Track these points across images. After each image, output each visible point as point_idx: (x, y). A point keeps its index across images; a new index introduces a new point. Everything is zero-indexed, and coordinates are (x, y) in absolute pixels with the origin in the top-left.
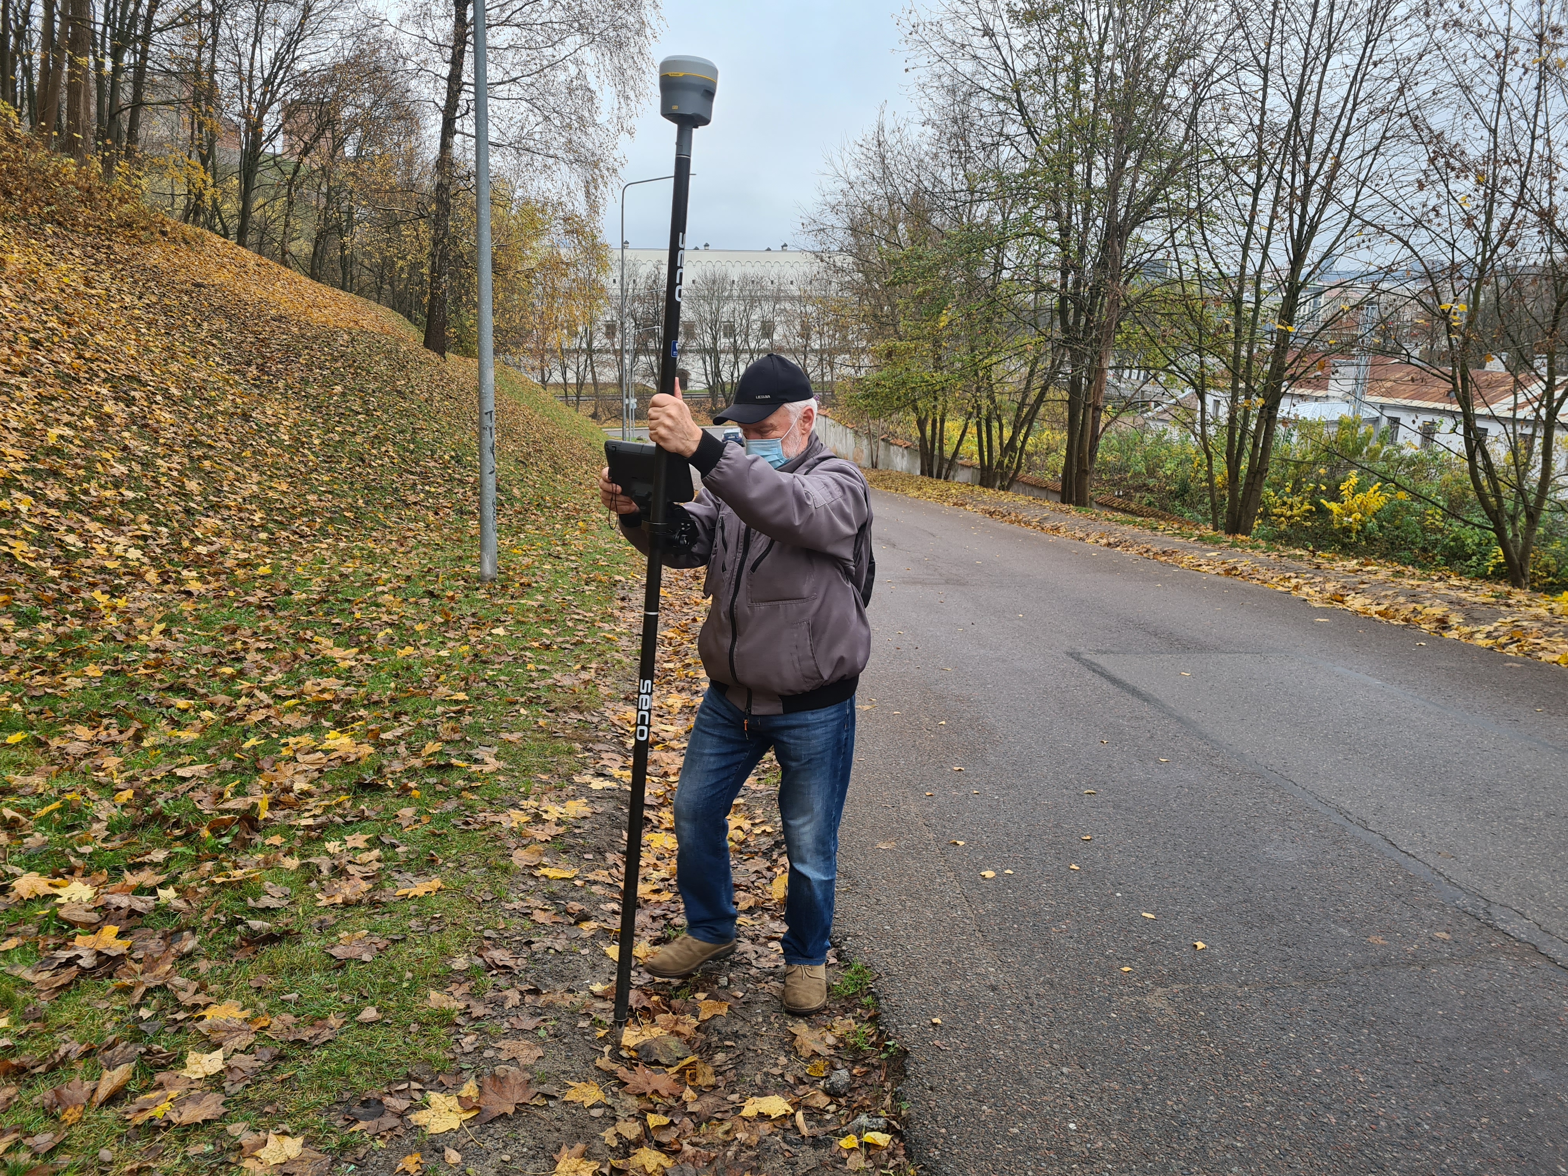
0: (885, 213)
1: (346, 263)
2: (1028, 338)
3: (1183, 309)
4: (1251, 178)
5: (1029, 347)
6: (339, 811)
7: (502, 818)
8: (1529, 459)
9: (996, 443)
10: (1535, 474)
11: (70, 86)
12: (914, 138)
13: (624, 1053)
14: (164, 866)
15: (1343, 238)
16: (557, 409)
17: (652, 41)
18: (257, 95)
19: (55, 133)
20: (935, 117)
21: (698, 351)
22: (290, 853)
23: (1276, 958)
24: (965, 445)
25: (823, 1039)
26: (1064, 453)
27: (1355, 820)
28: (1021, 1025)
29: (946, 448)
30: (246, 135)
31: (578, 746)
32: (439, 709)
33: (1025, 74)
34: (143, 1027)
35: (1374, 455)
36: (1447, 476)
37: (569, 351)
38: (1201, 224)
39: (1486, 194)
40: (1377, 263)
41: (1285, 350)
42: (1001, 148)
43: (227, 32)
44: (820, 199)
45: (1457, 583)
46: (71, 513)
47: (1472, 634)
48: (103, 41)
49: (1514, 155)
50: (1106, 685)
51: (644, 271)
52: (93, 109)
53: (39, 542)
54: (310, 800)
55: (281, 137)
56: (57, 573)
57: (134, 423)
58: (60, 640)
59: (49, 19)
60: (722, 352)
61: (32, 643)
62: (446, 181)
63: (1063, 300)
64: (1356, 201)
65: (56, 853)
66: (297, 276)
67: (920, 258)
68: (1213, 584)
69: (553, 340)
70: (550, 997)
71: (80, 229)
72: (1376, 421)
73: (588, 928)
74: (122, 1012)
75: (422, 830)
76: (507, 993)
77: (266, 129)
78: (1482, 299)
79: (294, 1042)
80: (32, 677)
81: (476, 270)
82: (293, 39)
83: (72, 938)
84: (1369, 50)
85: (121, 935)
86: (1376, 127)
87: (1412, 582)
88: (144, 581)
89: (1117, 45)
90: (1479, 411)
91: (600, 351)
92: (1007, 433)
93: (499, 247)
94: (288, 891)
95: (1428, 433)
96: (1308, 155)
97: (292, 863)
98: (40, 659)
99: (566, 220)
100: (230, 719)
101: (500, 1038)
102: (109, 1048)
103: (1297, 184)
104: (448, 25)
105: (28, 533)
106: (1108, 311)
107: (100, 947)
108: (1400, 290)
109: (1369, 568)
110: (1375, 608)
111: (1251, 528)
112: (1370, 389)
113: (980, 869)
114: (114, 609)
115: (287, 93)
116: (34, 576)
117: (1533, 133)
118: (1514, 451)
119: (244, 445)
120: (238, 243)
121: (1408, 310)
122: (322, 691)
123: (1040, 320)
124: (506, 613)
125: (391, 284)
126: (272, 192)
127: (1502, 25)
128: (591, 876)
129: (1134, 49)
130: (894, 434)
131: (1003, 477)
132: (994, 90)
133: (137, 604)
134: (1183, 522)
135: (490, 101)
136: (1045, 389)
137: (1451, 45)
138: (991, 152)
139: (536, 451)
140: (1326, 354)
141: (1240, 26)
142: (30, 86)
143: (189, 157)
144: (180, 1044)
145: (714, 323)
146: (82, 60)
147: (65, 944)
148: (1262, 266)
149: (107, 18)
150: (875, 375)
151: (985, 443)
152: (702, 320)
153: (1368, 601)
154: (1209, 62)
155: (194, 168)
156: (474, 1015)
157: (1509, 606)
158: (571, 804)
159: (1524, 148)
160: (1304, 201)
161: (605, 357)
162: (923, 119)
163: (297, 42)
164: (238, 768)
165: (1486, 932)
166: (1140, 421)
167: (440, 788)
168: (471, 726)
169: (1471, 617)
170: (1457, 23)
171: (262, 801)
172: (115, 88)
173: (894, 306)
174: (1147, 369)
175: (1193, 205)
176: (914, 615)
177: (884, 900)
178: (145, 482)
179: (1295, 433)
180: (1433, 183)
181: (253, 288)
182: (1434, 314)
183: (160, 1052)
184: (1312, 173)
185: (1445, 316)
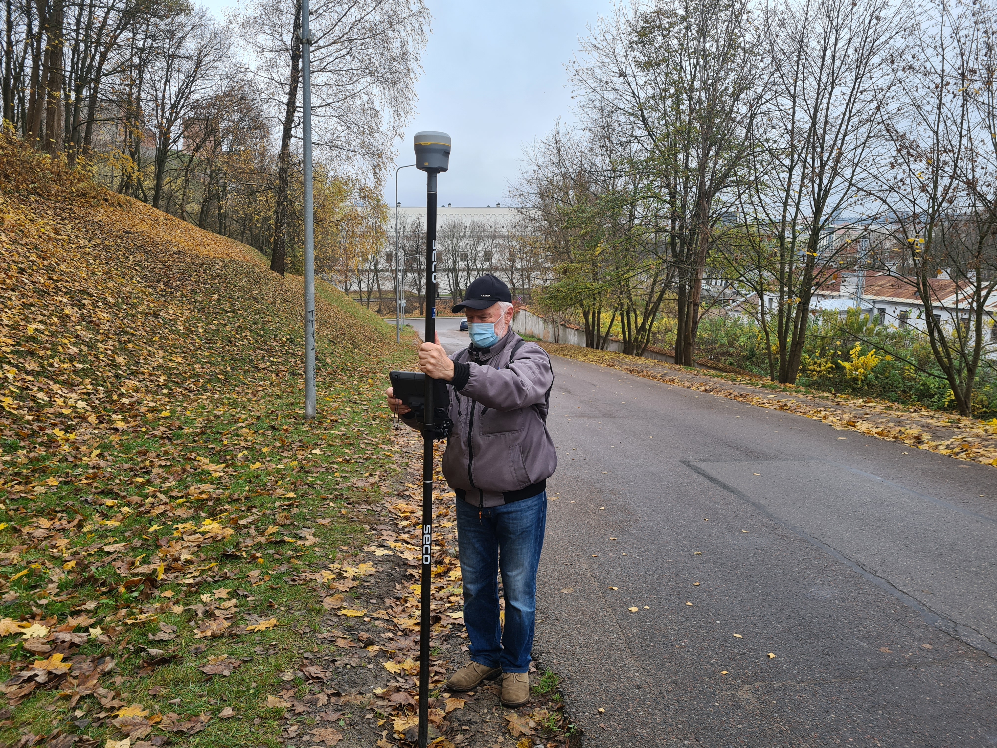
0: (561, 184)
1: (221, 217)
2: (651, 261)
3: (748, 242)
4: (787, 162)
5: (652, 266)
6: (210, 573)
7: (317, 576)
8: (967, 334)
9: (633, 326)
10: (972, 343)
11: (48, 109)
12: (578, 139)
13: (396, 736)
14: (95, 612)
15: (845, 198)
16: (355, 308)
17: (414, 81)
18: (167, 114)
19: (38, 139)
20: (590, 125)
21: (445, 270)
22: (177, 602)
23: (821, 663)
24: (613, 328)
25: (527, 724)
26: (676, 332)
27: (868, 570)
28: (657, 712)
29: (601, 330)
30: (160, 139)
31: (367, 527)
32: (277, 504)
33: (646, 99)
34: (77, 723)
35: (870, 332)
36: (916, 345)
37: (363, 271)
38: (757, 190)
39: (933, 171)
40: (867, 213)
41: (812, 267)
42: (632, 144)
43: (148, 76)
44: (520, 176)
45: (926, 414)
46: (41, 379)
47: (937, 446)
48: (70, 82)
49: (949, 147)
50: (707, 482)
51: (410, 220)
52: (63, 123)
53: (20, 397)
54: (192, 566)
55: (182, 140)
56: (31, 418)
57: (84, 320)
58: (31, 462)
59: (35, 68)
60: (460, 270)
61: (13, 464)
62: (286, 167)
63: (673, 237)
64: (853, 176)
65: (24, 604)
66: (190, 226)
67: (583, 212)
68: (772, 416)
69: (352, 264)
70: (347, 698)
71: (52, 198)
72: (870, 311)
73: (373, 650)
74: (64, 713)
75: (264, 585)
76: (319, 696)
77: (172, 135)
78: (933, 235)
79: (177, 732)
80: (12, 486)
81: (304, 221)
82: (190, 80)
83: (32, 663)
84: (857, 84)
85: (64, 660)
86: (863, 130)
87: (897, 413)
88: (87, 422)
89: (702, 82)
90: (935, 304)
91: (382, 270)
92: (640, 320)
93: (318, 207)
94: (175, 628)
95: (903, 318)
96: (822, 148)
97: (178, 609)
98: (18, 474)
99: (361, 190)
100: (140, 512)
101: (314, 727)
102: (55, 737)
103: (816, 165)
104: (288, 71)
105: (13, 392)
106: (701, 244)
107: (50, 668)
108: (882, 231)
109: (870, 404)
110: (875, 430)
111: (795, 379)
112: (866, 291)
113: (628, 606)
114: (67, 440)
115: (186, 113)
116: (16, 420)
117: (961, 133)
118: (958, 329)
119: (154, 333)
120: (153, 206)
121: (887, 241)
122: (201, 493)
123: (659, 250)
124: (321, 439)
125: (250, 230)
126: (176, 174)
127: (939, 69)
128: (375, 615)
129: (712, 84)
130: (568, 321)
131: (638, 347)
132: (627, 109)
133: (82, 437)
134: (752, 376)
135: (312, 117)
136: (663, 292)
137: (908, 80)
138: (626, 147)
139: (342, 334)
140: (839, 269)
141: (778, 70)
142: (23, 110)
143: (123, 153)
144: (101, 735)
145: (454, 252)
146: (56, 94)
147: (27, 666)
148: (796, 216)
149: (72, 67)
150: (556, 284)
151: (626, 327)
152: (447, 251)
153: (870, 426)
154: (759, 91)
155: (127, 159)
156: (297, 712)
157: (959, 428)
158: (362, 566)
159: (956, 143)
160: (821, 175)
161: (386, 274)
162: (583, 127)
163: (193, 82)
164: (145, 546)
165: (955, 643)
166: (723, 312)
167: (277, 556)
168: (297, 515)
169: (936, 435)
170: (911, 67)
171: (160, 567)
172: (77, 110)
173: (567, 241)
174: (727, 279)
175: (752, 178)
176: (583, 438)
177: (566, 628)
178: (90, 358)
179: (821, 319)
180: (900, 164)
181: (162, 234)
182: (904, 245)
183: (88, 740)
184: (825, 159)
185: (911, 246)
